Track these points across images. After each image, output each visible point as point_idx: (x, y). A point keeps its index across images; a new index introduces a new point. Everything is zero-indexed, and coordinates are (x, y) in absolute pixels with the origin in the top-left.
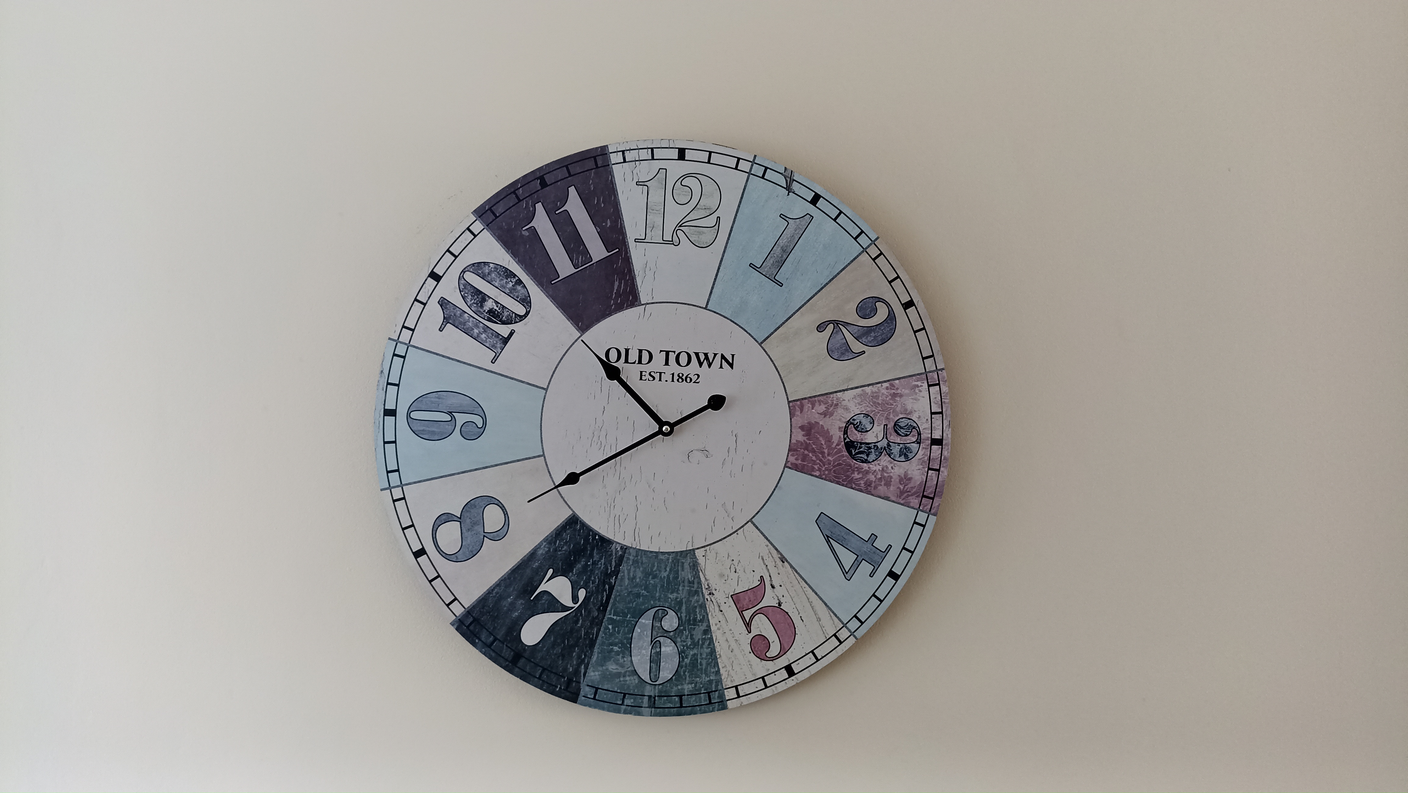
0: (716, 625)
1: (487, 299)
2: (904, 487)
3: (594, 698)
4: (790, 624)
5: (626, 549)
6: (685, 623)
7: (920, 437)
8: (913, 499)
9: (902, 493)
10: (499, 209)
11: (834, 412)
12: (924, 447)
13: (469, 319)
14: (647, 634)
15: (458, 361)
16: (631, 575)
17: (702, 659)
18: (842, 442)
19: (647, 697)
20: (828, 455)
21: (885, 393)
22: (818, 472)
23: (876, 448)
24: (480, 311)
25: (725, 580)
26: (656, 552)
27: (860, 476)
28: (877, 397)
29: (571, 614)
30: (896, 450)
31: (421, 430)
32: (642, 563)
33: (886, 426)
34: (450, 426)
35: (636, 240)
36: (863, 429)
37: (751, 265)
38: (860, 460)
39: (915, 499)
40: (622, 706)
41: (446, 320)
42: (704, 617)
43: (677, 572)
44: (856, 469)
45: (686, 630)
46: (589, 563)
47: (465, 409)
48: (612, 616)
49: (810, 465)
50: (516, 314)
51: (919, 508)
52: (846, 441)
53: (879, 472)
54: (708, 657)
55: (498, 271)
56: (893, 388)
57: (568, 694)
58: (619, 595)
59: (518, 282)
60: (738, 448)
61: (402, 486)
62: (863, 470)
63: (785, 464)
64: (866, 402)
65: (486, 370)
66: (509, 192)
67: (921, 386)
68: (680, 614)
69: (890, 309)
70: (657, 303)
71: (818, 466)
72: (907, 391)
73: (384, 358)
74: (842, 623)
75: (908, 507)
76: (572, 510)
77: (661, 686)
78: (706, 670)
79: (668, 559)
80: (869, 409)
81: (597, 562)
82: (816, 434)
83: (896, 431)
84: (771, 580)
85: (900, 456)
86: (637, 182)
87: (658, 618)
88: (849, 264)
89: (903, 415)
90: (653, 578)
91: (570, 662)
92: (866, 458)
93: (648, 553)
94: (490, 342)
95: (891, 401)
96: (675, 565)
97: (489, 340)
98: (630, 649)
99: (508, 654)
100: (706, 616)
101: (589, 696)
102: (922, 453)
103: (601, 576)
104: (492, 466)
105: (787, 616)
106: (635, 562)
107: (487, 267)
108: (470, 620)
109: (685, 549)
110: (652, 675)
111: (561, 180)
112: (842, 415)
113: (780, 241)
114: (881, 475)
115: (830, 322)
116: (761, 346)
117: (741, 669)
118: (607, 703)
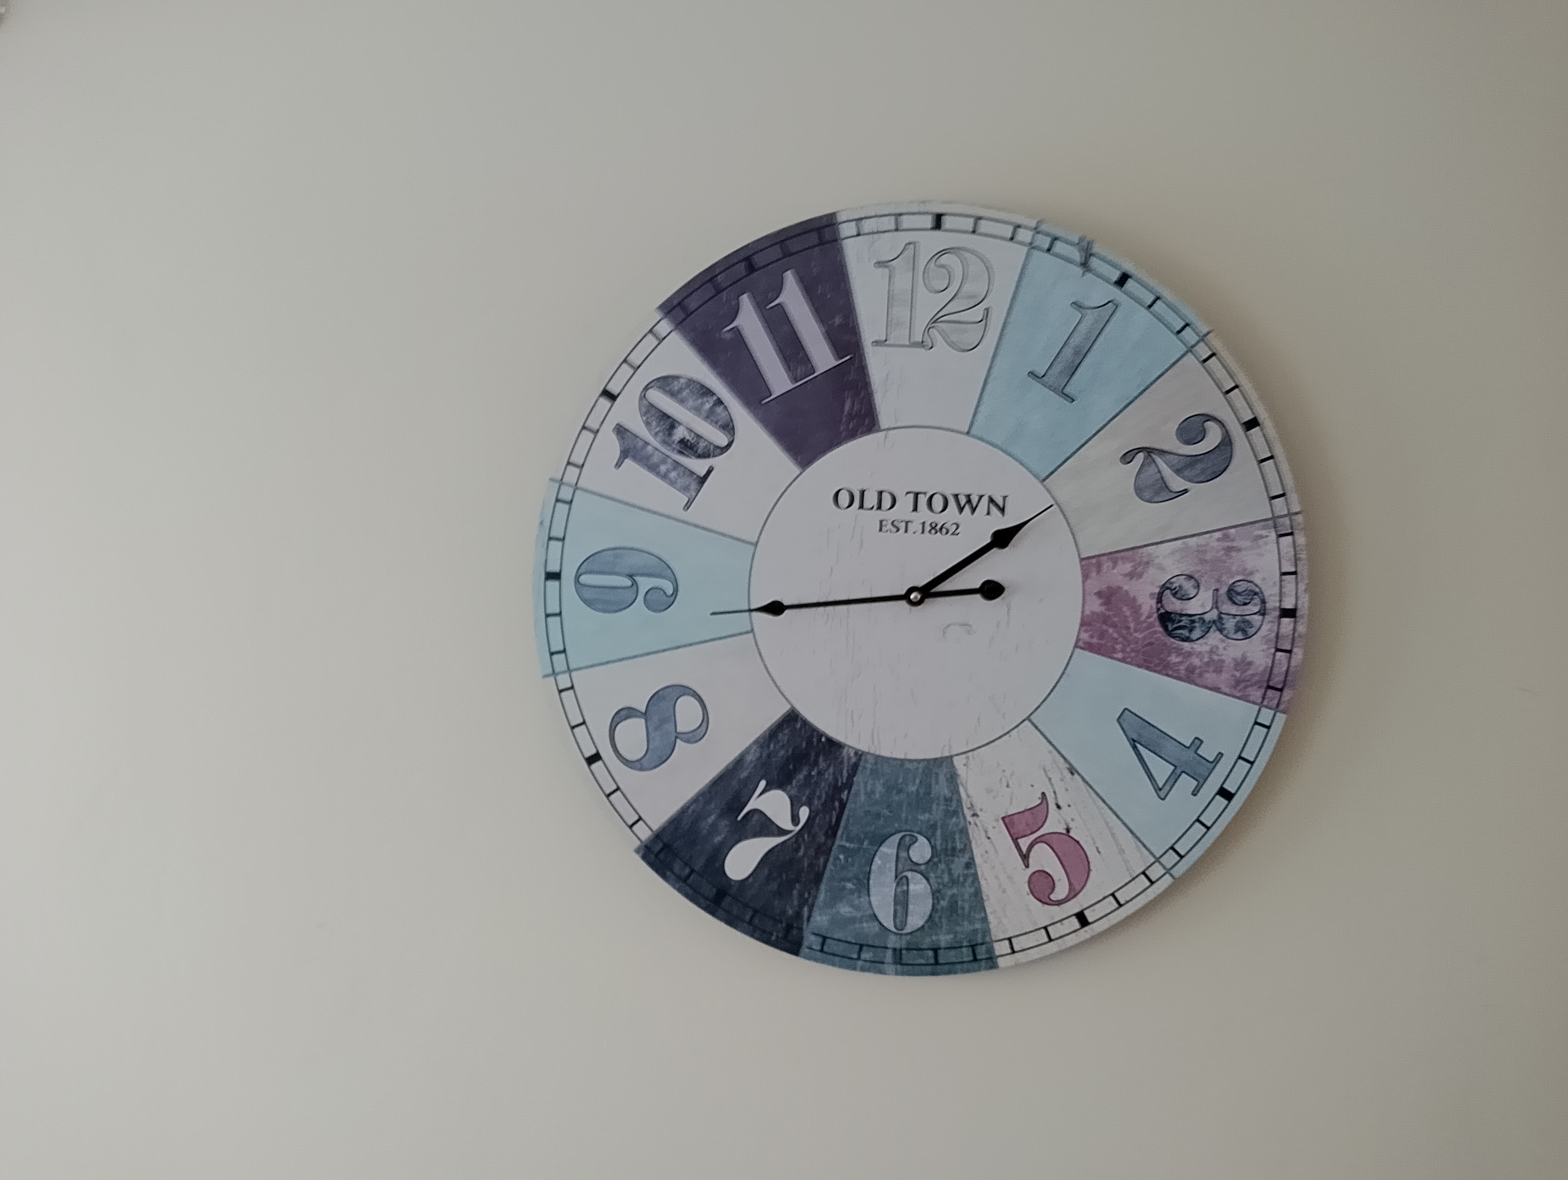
0: (982, 855)
1: (677, 425)
2: (1241, 674)
3: (822, 951)
4: (1082, 857)
5: (861, 755)
6: (941, 853)
7: (1265, 606)
8: (1254, 690)
9: (1238, 682)
10: (692, 304)
11: (1143, 572)
13: (654, 453)
14: (889, 867)
15: (640, 508)
17: (964, 900)
18: (1154, 613)
19: (891, 950)
21: (1216, 546)
22: (1120, 653)
23: (1201, 621)
24: (668, 442)
25: (995, 798)
26: (902, 760)
27: (1179, 659)
28: (1205, 552)
29: (790, 840)
30: (1230, 624)
31: (594, 599)
32: (883, 774)
33: (1216, 591)
34: (630, 594)
35: (875, 343)
36: (1183, 596)
37: (1032, 374)
38: (1179, 637)
39: (1257, 690)
40: (858, 961)
41: (625, 454)
42: (965, 845)
43: (929, 785)
44: (1174, 651)
45: (941, 863)
46: (813, 773)
47: (650, 572)
48: (844, 843)
49: (1111, 644)
50: (715, 445)
51: (1262, 702)
52: (1161, 611)
53: (1205, 654)
54: (972, 898)
55: (692, 386)
56: (1227, 539)
57: (787, 944)
58: (853, 816)
59: (718, 403)
60: (1011, 622)
61: (569, 671)
62: (1184, 651)
63: (1076, 643)
64: (1189, 559)
65: (676, 519)
66: (705, 280)
67: (1267, 536)
68: (934, 842)
69: (1225, 430)
70: (902, 427)
71: (1121, 645)
72: (1248, 544)
73: (544, 505)
74: (1154, 856)
75: (1247, 701)
76: (790, 703)
77: (909, 937)
78: (969, 916)
79: (917, 768)
80: (1193, 569)
81: (823, 772)
82: (1119, 603)
83: (1231, 599)
84: (1056, 798)
86: (876, 263)
88: (1168, 369)
89: (1241, 576)
90: (897, 793)
91: (789, 902)
92: (1188, 635)
93: (891, 760)
94: (682, 482)
95: (1225, 558)
96: (926, 776)
97: (680, 479)
98: (867, 886)
99: (708, 889)
100: (968, 845)
101: (814, 947)
102: (1267, 628)
103: (829, 789)
104: (685, 646)
105: (1078, 846)
106: (874, 772)
107: (676, 383)
108: (660, 846)
109: (939, 755)
110: (897, 920)
111: (774, 262)
112: (1155, 577)
113: (1072, 339)
114: (1209, 658)
115: (1140, 449)
116: (1043, 485)
117: (1016, 915)
118: (838, 957)
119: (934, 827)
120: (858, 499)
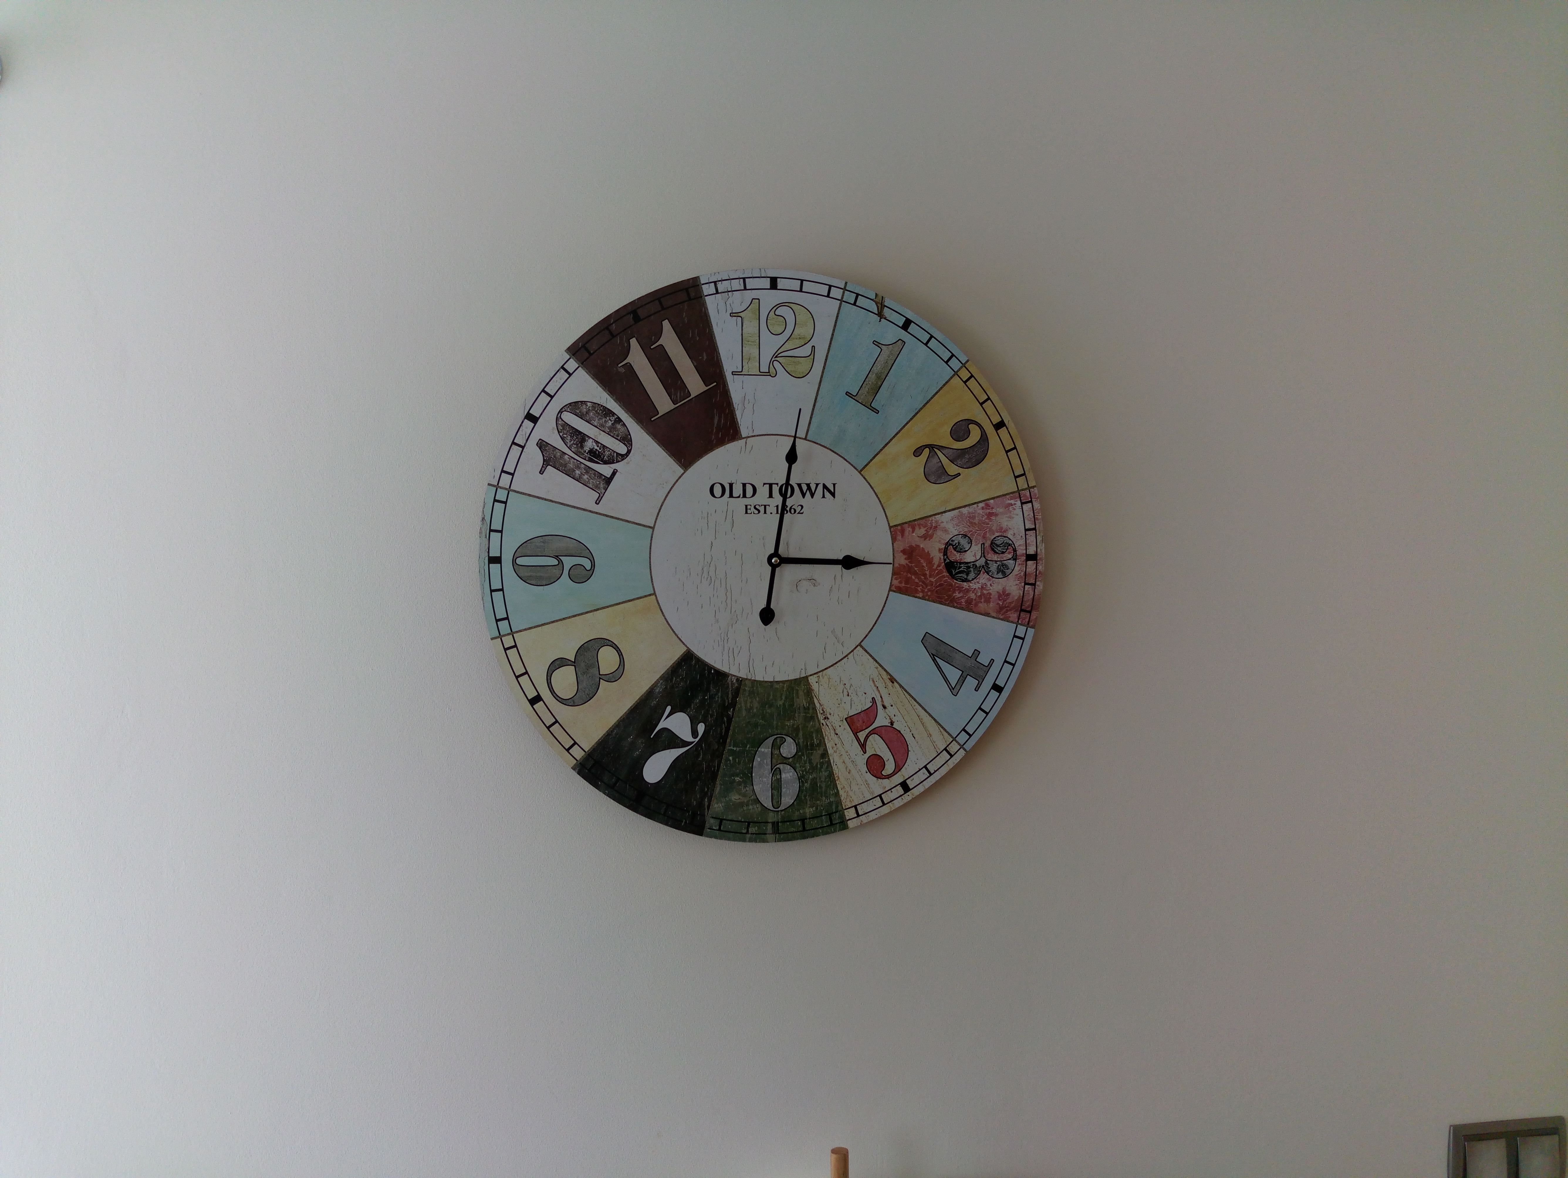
0: (833, 748)
2: (1003, 603)
3: (719, 830)
4: (902, 743)
5: (742, 680)
6: (803, 749)
7: (1016, 553)
8: (1012, 613)
9: (1001, 608)
10: (593, 346)
11: (934, 534)
13: (570, 461)
14: (766, 762)
15: (562, 504)
16: (748, 705)
17: (822, 782)
18: (942, 563)
19: (771, 824)
21: (981, 513)
22: (921, 593)
23: (974, 567)
24: (580, 452)
25: (839, 704)
26: (771, 682)
27: (961, 595)
28: (974, 517)
29: (692, 749)
31: (528, 576)
32: (758, 694)
33: (983, 545)
34: (558, 571)
35: (734, 373)
36: (962, 549)
37: (847, 393)
38: (960, 579)
39: (1014, 613)
40: (747, 835)
41: (546, 463)
42: (820, 741)
43: (792, 700)
44: (957, 589)
45: (803, 756)
46: (706, 698)
47: (573, 553)
48: (732, 748)
49: (914, 587)
50: (617, 453)
52: (947, 562)
53: (978, 590)
54: (827, 780)
55: (596, 409)
56: (988, 508)
57: (693, 828)
58: (738, 727)
59: (618, 421)
60: (844, 576)
61: (512, 633)
62: (964, 589)
63: (890, 588)
64: (964, 523)
65: (590, 512)
66: (601, 329)
67: (1015, 504)
68: (798, 741)
69: (982, 430)
70: (757, 436)
71: (921, 587)
72: (1001, 510)
73: (484, 505)
74: (952, 737)
75: (1008, 622)
76: (686, 646)
77: (783, 812)
78: (826, 793)
79: (783, 687)
80: (966, 530)
81: (714, 697)
82: (918, 557)
83: (993, 550)
84: (882, 701)
85: (998, 573)
86: (731, 314)
87: (776, 746)
88: (942, 388)
89: (999, 533)
90: (769, 708)
91: (693, 797)
92: (965, 577)
93: (763, 683)
94: (593, 482)
95: (987, 521)
96: (789, 693)
97: (592, 480)
98: (751, 779)
99: (631, 793)
100: (822, 741)
101: (714, 828)
102: (1018, 569)
103: (719, 709)
104: (603, 608)
105: (899, 734)
106: (751, 693)
107: (583, 407)
108: (591, 762)
109: (798, 677)
110: (774, 801)
111: (655, 313)
112: (941, 537)
113: (874, 368)
114: (981, 593)
115: (926, 446)
116: (860, 473)
117: (859, 789)
118: (732, 834)
119: (797, 730)
120: (728, 490)
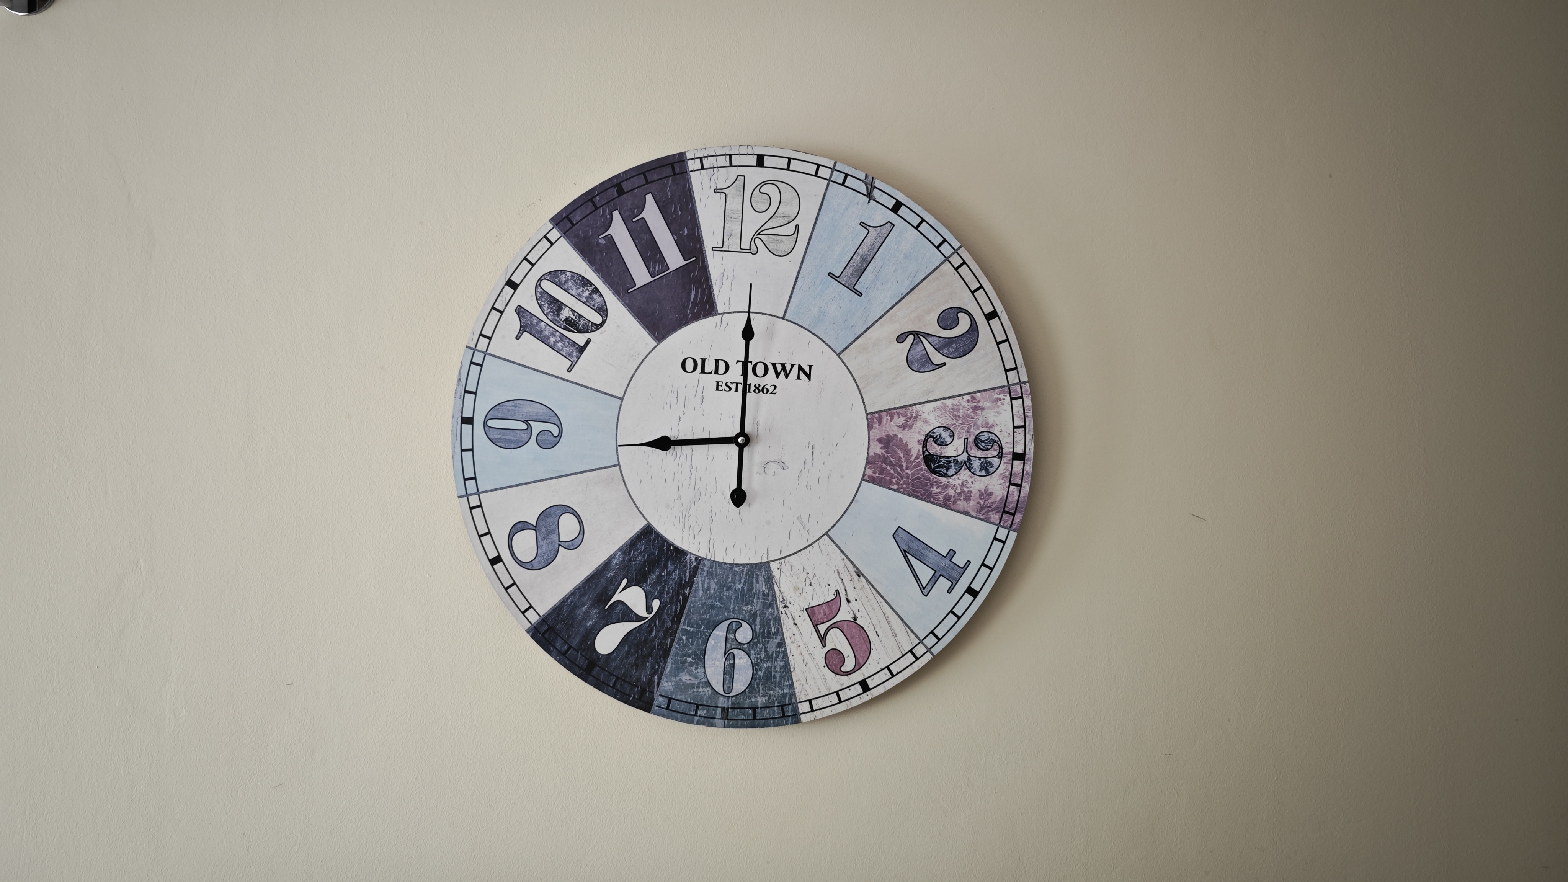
0: (790, 637)
1: (564, 307)
2: (984, 502)
3: (667, 708)
4: (865, 639)
5: (701, 560)
6: (759, 635)
7: (1002, 451)
8: (993, 514)
10: (576, 217)
11: (913, 424)
12: (1006, 461)
13: (545, 328)
14: (720, 646)
15: (535, 370)
16: (706, 585)
17: (776, 672)
18: (921, 455)
19: (721, 709)
20: (907, 468)
21: (966, 406)
22: (896, 485)
23: (955, 462)
24: (556, 320)
25: (800, 594)
26: (731, 564)
27: (939, 490)
28: (958, 410)
29: (646, 624)
31: (497, 439)
32: (716, 575)
33: (966, 440)
34: (526, 435)
35: (714, 249)
36: (943, 442)
37: (830, 274)
38: (939, 474)
39: (996, 514)
40: (695, 717)
41: (523, 329)
42: (778, 630)
43: (751, 584)
44: (935, 484)
45: (759, 643)
46: (663, 574)
47: (542, 418)
48: (686, 627)
49: (889, 478)
50: (592, 323)
51: (1000, 523)
52: (926, 454)
53: (958, 487)
54: (782, 670)
55: (575, 279)
56: (974, 401)
57: (641, 703)
58: (693, 606)
59: (595, 291)
60: (814, 461)
61: (478, 493)
62: (942, 484)
63: (863, 477)
64: (947, 415)
65: (562, 379)
66: (587, 200)
67: (1004, 399)
68: (755, 627)
69: (973, 319)
70: (734, 312)
72: (989, 404)
73: (461, 366)
74: (919, 639)
75: (988, 522)
76: (646, 520)
77: (734, 698)
78: (780, 683)
79: (743, 571)
80: (949, 422)
81: (671, 573)
82: (895, 447)
83: (977, 446)
84: (846, 594)
85: (981, 470)
86: (714, 190)
87: (731, 630)
88: (931, 273)
89: (984, 428)
90: (727, 590)
91: (643, 672)
92: (945, 472)
93: (723, 565)
94: (566, 350)
95: (972, 414)
96: (749, 577)
97: (565, 348)
98: (703, 660)
99: (582, 662)
100: (780, 629)
101: (662, 706)
102: (1003, 467)
103: (675, 586)
104: (568, 475)
105: (862, 631)
106: (710, 573)
107: (564, 275)
108: (545, 627)
109: (759, 561)
110: (725, 686)
111: (638, 187)
112: (921, 428)
113: (860, 250)
114: (961, 490)
115: (910, 333)
116: (839, 357)
117: (815, 683)
118: (680, 714)
119: (754, 616)
120: (700, 366)
